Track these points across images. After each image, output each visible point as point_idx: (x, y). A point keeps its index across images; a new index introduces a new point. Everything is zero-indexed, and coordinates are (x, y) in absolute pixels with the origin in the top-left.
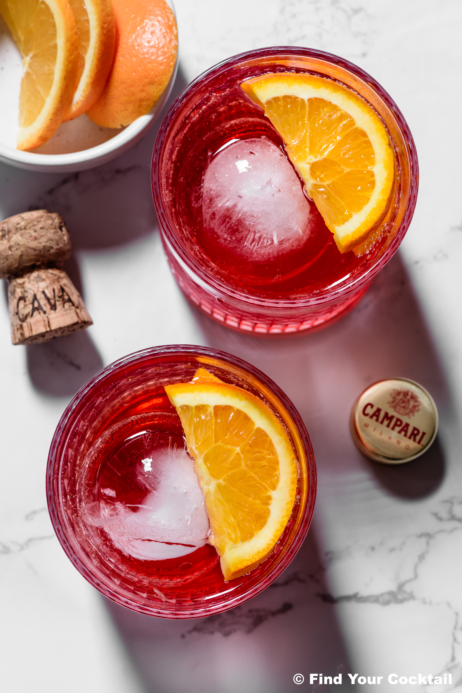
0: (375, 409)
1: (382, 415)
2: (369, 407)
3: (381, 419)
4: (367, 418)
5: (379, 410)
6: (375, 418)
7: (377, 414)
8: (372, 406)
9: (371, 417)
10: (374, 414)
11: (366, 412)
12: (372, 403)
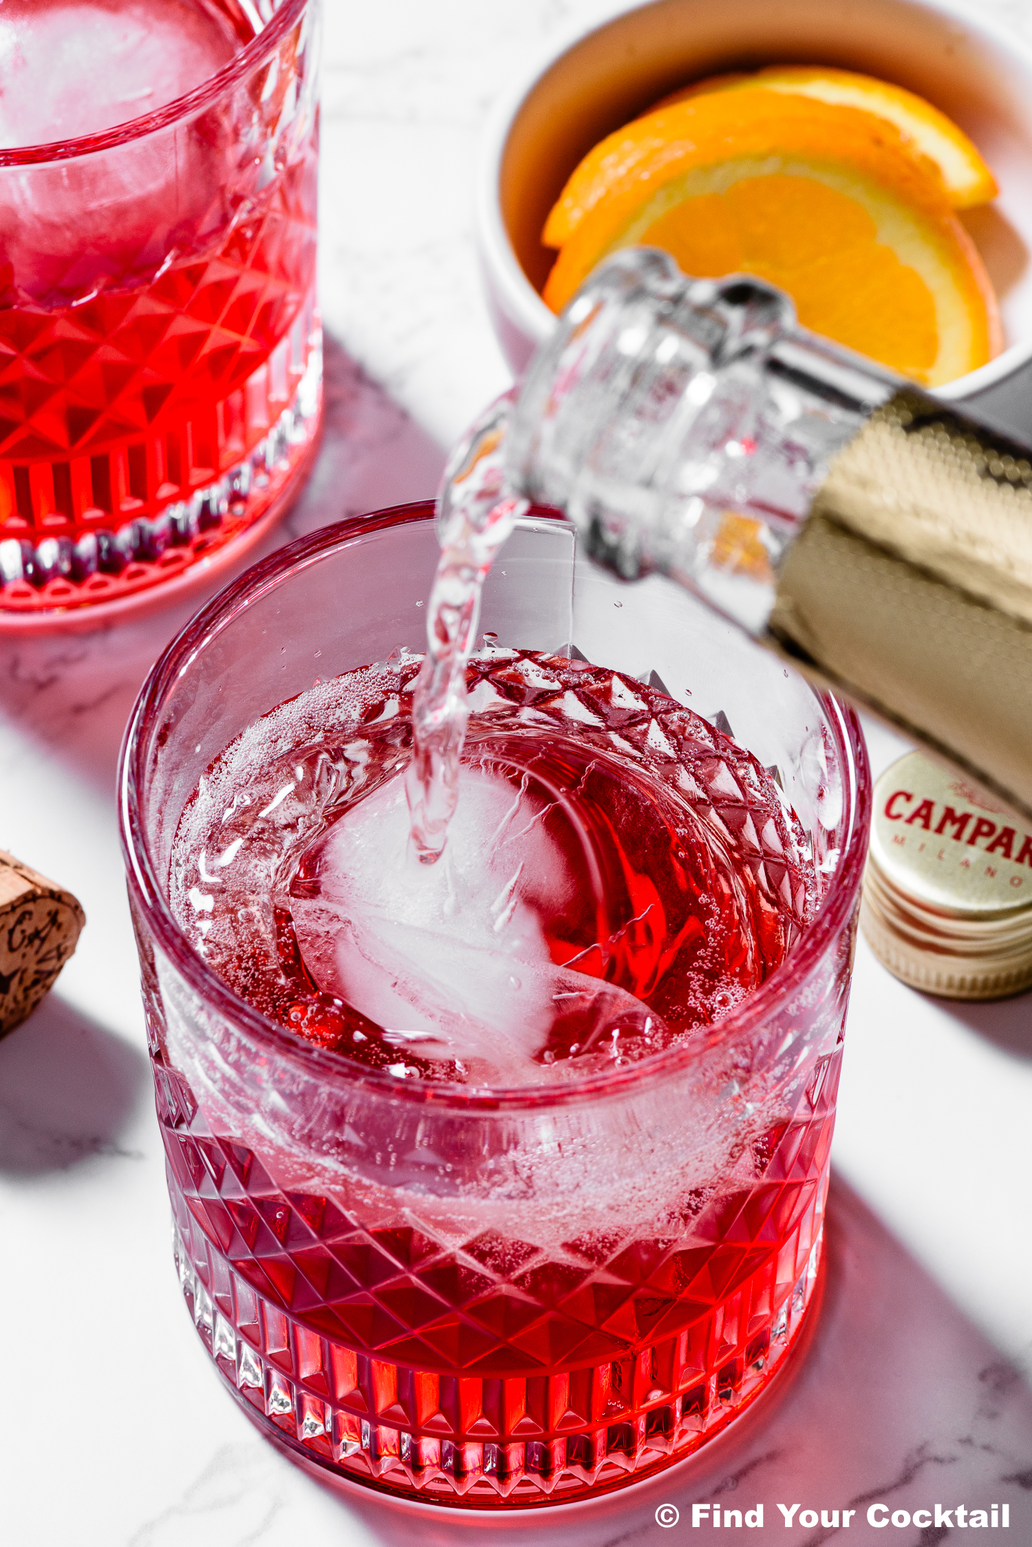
0: (916, 803)
1: (937, 815)
2: (901, 799)
3: (935, 822)
4: (900, 823)
5: (928, 805)
6: (919, 822)
7: (924, 812)
8: (909, 797)
9: (910, 821)
10: (917, 814)
11: (894, 811)
12: (909, 790)
